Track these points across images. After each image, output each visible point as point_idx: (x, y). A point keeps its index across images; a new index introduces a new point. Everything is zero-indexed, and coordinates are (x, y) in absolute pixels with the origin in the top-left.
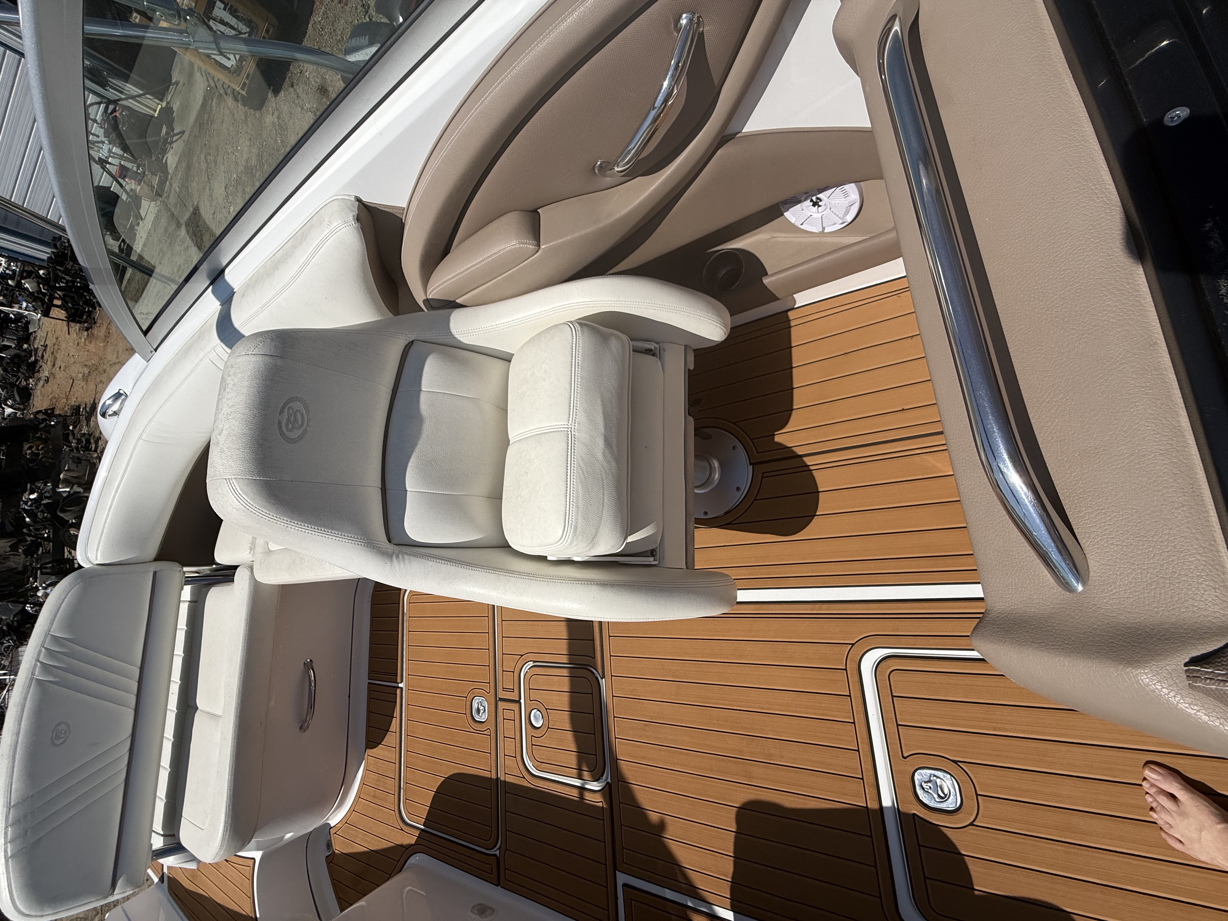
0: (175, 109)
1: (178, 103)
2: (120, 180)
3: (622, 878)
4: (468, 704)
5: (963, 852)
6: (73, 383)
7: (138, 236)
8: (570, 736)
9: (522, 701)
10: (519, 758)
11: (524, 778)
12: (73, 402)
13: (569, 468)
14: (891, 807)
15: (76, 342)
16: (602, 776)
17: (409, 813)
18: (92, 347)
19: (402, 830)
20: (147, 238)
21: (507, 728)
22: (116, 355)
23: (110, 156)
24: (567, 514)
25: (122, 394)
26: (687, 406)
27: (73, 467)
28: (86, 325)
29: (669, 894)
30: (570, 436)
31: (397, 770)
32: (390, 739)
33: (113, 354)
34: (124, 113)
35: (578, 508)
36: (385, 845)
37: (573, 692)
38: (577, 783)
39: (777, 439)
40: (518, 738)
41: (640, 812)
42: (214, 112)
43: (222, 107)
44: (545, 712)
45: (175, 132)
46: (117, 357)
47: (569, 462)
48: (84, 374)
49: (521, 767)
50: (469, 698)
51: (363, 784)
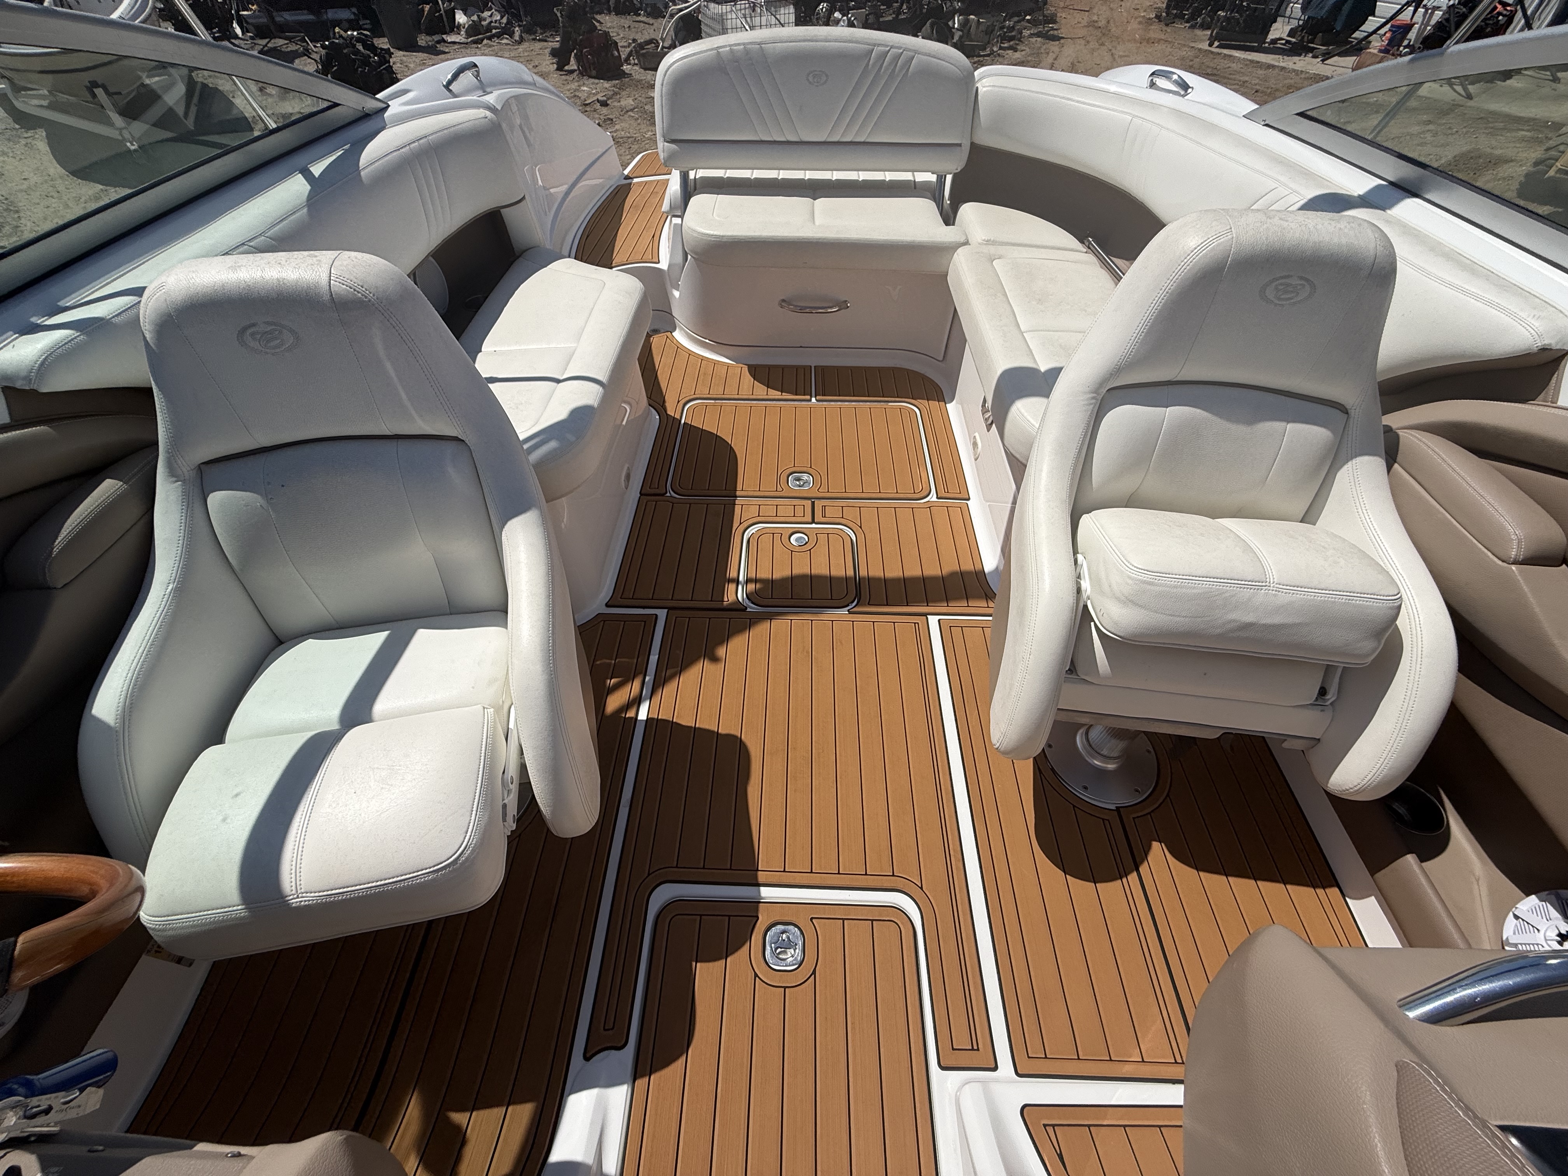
0: (1508, 82)
1: (1520, 85)
2: (1389, 26)
3: (662, 614)
4: (805, 469)
5: (729, 959)
6: (1084, 11)
7: (1296, 59)
8: (787, 573)
9: (814, 526)
10: (759, 519)
11: (740, 524)
12: (1061, 14)
13: (1222, 581)
14: (760, 895)
15: (1138, 7)
16: (753, 603)
17: (694, 408)
18: (1134, 25)
19: (678, 402)
20: (1294, 71)
21: (786, 508)
22: (1124, 54)
23: (1427, 10)
24: (1167, 576)
25: (1186, 91)
26: (1234, 732)
27: (982, 28)
28: (1164, 14)
29: (654, 658)
30: (1260, 584)
31: (732, 397)
32: (761, 390)
33: (1124, 52)
34: (1501, 18)
35: (1174, 587)
36: (663, 386)
37: (831, 580)
38: (741, 578)
39: (1156, 845)
40: (778, 519)
41: (725, 639)
42: (1508, 134)
43: (1518, 145)
44: (807, 548)
45: (1470, 87)
46: (1121, 57)
47: (1229, 581)
48: (1097, 21)
49: (751, 522)
50: (811, 471)
51: (715, 363)
